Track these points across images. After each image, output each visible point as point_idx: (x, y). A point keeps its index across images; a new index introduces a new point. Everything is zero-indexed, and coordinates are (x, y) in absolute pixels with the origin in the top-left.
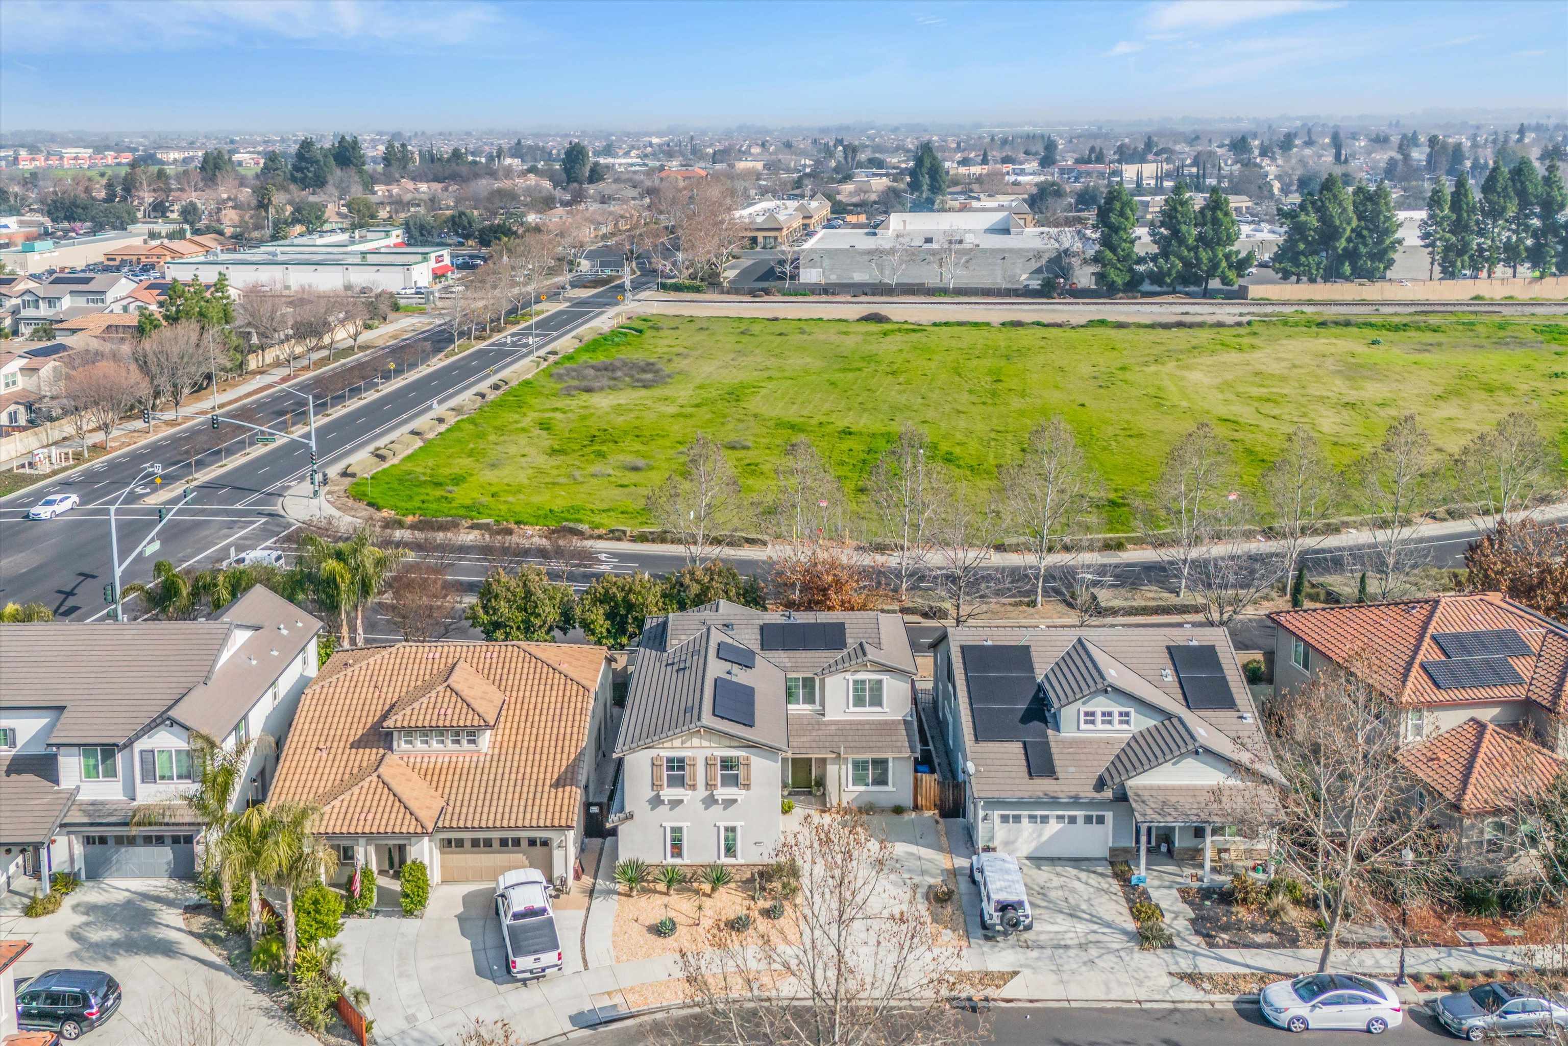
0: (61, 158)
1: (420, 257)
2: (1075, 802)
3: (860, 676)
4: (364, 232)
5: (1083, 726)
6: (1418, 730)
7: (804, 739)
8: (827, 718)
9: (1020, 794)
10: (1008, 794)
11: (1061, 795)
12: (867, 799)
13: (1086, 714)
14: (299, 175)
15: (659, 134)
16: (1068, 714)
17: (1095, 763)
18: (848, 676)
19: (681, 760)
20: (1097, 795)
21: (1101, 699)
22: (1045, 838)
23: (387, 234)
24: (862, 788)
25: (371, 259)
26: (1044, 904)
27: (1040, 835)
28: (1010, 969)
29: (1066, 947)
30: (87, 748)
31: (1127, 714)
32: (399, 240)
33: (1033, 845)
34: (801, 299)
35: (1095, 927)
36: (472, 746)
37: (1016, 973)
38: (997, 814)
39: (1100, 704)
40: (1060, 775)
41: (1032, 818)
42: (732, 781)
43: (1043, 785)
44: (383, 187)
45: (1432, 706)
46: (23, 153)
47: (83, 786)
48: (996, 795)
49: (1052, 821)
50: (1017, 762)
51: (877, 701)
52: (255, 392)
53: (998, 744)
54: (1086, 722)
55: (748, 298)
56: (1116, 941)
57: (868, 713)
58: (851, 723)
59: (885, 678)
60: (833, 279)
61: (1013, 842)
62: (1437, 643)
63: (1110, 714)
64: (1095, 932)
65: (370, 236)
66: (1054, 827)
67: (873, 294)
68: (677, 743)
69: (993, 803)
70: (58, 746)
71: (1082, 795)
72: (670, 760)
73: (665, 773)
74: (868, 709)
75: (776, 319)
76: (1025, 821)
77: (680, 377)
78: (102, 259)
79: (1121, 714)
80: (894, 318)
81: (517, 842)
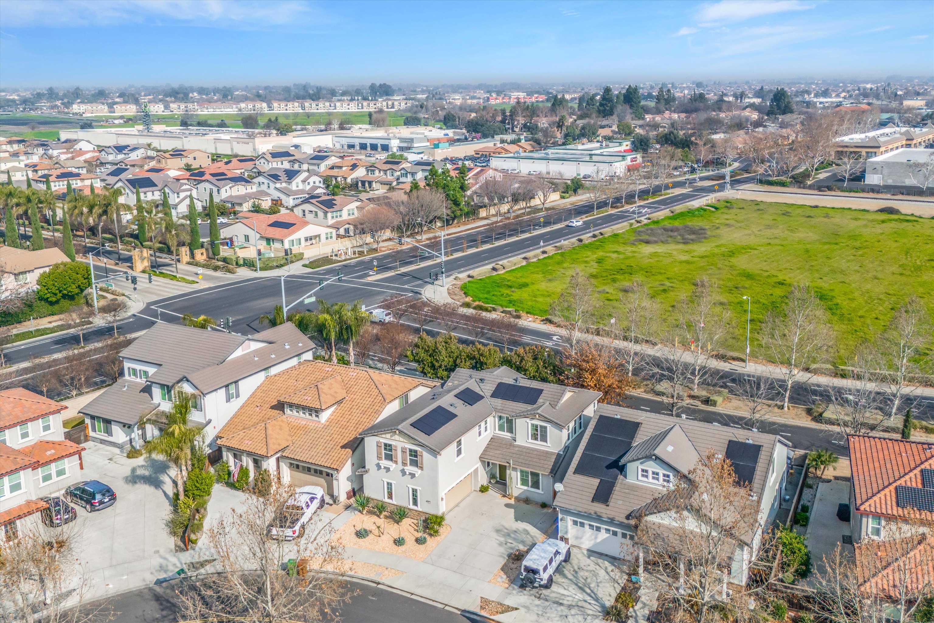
0: (510, 98)
1: (621, 158)
2: (611, 521)
3: (535, 422)
4: (608, 143)
5: (640, 478)
6: (877, 532)
7: (498, 452)
8: (517, 443)
9: (580, 509)
10: (572, 507)
11: (604, 515)
12: (528, 494)
13: (643, 470)
14: (601, 108)
15: (873, 82)
16: (631, 468)
17: (636, 502)
18: (528, 420)
19: (390, 445)
20: (626, 521)
21: (651, 463)
22: (599, 540)
23: (620, 144)
24: (525, 488)
25: (595, 158)
26: (570, 577)
27: (596, 538)
28: (515, 606)
29: (561, 604)
30: (162, 386)
31: (668, 476)
32: (628, 148)
33: (592, 543)
34: (852, 194)
35: (588, 598)
36: (317, 419)
37: (516, 609)
38: (569, 518)
39: (651, 466)
40: (611, 504)
41: (591, 526)
42: (414, 463)
43: (599, 508)
44: (651, 116)
45: (890, 518)
46: (494, 95)
47: (162, 404)
48: (567, 506)
49: (603, 531)
50: (590, 490)
51: (544, 438)
52: (472, 229)
53: (586, 478)
54: (643, 476)
55: (816, 192)
56: (593, 608)
57: (538, 445)
58: (528, 448)
59: (548, 426)
60: (890, 182)
61: (581, 538)
62: (922, 475)
63: (657, 474)
64: (585, 601)
65: (611, 145)
66: (603, 535)
67: (908, 194)
68: (388, 436)
69: (568, 512)
70: (153, 382)
71: (617, 519)
72: (386, 445)
73: (383, 452)
74: (539, 442)
75: (816, 207)
76: (587, 527)
77: (713, 239)
78: (473, 153)
79: (664, 475)
80: (903, 211)
81: (321, 472)
